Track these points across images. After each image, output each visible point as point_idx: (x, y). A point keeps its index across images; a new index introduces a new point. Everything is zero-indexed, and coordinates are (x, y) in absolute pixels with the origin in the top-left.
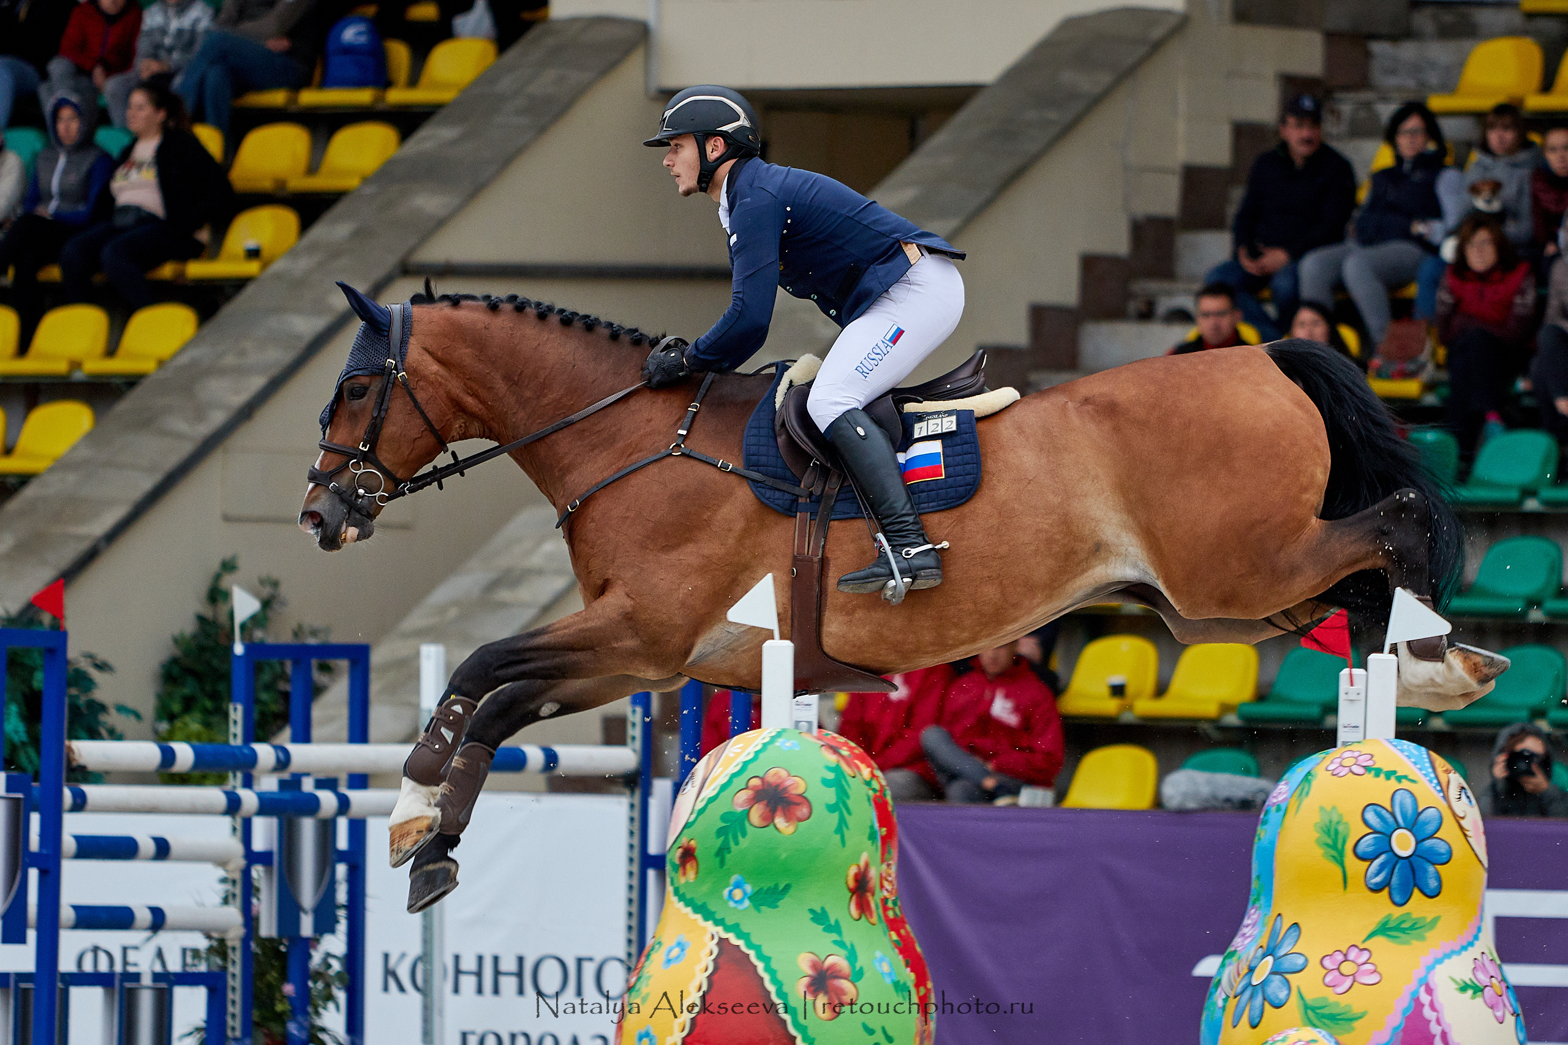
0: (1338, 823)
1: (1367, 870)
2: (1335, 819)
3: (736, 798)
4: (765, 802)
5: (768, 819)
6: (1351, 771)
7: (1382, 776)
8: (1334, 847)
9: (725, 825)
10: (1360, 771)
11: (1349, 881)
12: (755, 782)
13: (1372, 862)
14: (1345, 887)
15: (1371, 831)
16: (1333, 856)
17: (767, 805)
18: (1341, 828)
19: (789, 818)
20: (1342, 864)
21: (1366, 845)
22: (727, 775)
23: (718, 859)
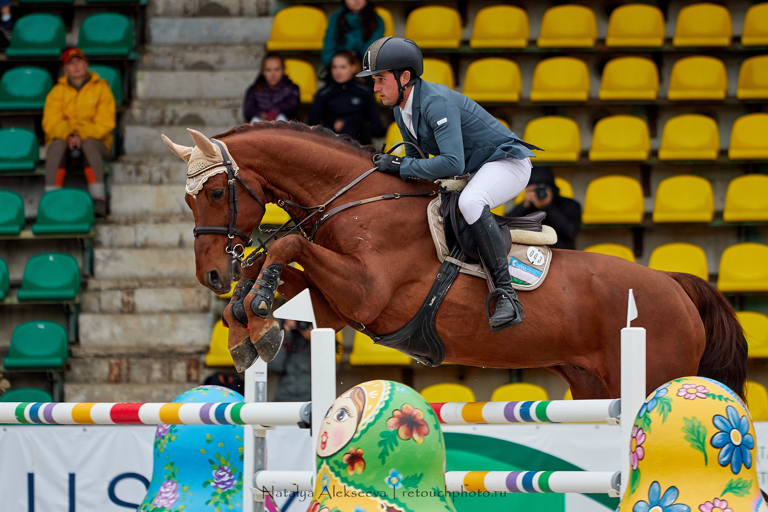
0: (699, 427)
1: (719, 453)
2: (696, 424)
3: (388, 423)
4: (406, 425)
5: (409, 435)
6: (697, 396)
7: (717, 399)
8: (698, 441)
9: (383, 439)
10: (704, 396)
11: (709, 460)
12: (397, 413)
13: (722, 449)
14: (706, 464)
15: (719, 431)
16: (698, 446)
17: (408, 426)
18: (701, 430)
19: (420, 433)
20: (704, 451)
21: (718, 439)
22: (377, 409)
23: (381, 460)
